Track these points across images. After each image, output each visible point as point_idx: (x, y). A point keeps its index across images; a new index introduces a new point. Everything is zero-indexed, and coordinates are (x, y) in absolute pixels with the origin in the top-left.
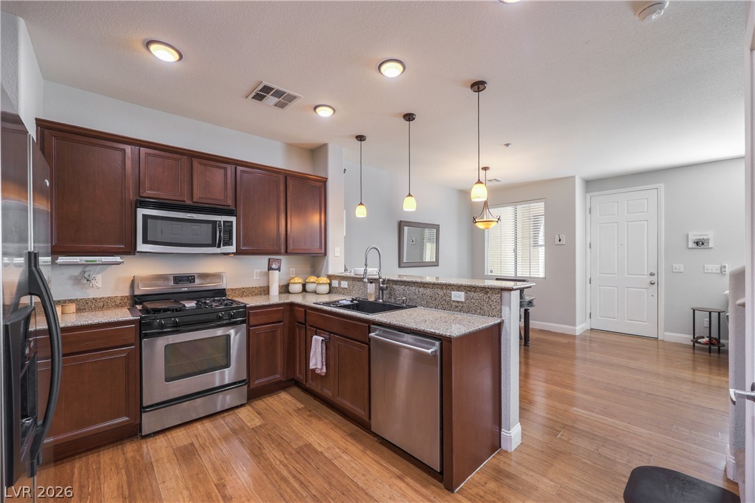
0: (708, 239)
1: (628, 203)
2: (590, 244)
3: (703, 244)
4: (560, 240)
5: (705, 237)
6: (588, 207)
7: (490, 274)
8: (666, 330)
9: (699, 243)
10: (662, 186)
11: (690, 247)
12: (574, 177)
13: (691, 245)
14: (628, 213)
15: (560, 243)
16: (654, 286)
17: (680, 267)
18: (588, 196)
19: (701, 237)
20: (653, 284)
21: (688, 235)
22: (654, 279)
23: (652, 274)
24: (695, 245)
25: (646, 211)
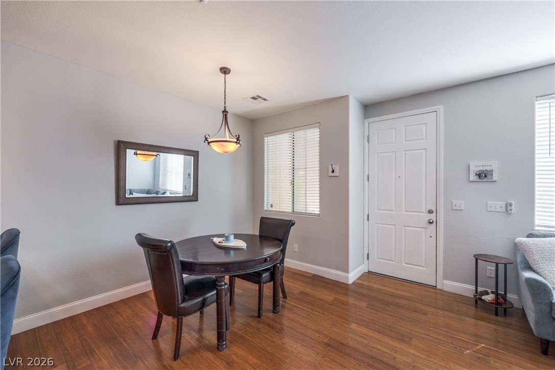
0: (492, 171)
1: (405, 129)
2: (368, 175)
3: (486, 176)
4: (333, 171)
5: (489, 168)
6: (366, 134)
7: (270, 209)
8: (445, 278)
9: (483, 175)
10: (441, 108)
11: (470, 180)
12: (347, 97)
13: (473, 177)
14: (406, 141)
15: (333, 175)
16: (432, 225)
17: (460, 203)
18: (367, 121)
19: (484, 168)
20: (431, 223)
21: (469, 166)
22: (432, 217)
23: (430, 212)
24: (476, 178)
25: (424, 138)
